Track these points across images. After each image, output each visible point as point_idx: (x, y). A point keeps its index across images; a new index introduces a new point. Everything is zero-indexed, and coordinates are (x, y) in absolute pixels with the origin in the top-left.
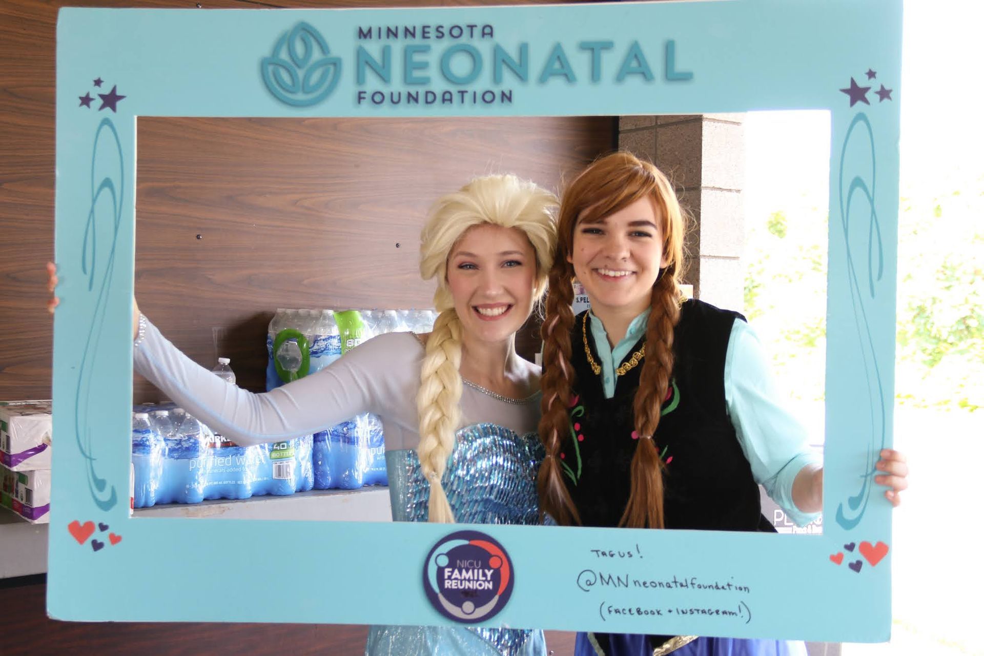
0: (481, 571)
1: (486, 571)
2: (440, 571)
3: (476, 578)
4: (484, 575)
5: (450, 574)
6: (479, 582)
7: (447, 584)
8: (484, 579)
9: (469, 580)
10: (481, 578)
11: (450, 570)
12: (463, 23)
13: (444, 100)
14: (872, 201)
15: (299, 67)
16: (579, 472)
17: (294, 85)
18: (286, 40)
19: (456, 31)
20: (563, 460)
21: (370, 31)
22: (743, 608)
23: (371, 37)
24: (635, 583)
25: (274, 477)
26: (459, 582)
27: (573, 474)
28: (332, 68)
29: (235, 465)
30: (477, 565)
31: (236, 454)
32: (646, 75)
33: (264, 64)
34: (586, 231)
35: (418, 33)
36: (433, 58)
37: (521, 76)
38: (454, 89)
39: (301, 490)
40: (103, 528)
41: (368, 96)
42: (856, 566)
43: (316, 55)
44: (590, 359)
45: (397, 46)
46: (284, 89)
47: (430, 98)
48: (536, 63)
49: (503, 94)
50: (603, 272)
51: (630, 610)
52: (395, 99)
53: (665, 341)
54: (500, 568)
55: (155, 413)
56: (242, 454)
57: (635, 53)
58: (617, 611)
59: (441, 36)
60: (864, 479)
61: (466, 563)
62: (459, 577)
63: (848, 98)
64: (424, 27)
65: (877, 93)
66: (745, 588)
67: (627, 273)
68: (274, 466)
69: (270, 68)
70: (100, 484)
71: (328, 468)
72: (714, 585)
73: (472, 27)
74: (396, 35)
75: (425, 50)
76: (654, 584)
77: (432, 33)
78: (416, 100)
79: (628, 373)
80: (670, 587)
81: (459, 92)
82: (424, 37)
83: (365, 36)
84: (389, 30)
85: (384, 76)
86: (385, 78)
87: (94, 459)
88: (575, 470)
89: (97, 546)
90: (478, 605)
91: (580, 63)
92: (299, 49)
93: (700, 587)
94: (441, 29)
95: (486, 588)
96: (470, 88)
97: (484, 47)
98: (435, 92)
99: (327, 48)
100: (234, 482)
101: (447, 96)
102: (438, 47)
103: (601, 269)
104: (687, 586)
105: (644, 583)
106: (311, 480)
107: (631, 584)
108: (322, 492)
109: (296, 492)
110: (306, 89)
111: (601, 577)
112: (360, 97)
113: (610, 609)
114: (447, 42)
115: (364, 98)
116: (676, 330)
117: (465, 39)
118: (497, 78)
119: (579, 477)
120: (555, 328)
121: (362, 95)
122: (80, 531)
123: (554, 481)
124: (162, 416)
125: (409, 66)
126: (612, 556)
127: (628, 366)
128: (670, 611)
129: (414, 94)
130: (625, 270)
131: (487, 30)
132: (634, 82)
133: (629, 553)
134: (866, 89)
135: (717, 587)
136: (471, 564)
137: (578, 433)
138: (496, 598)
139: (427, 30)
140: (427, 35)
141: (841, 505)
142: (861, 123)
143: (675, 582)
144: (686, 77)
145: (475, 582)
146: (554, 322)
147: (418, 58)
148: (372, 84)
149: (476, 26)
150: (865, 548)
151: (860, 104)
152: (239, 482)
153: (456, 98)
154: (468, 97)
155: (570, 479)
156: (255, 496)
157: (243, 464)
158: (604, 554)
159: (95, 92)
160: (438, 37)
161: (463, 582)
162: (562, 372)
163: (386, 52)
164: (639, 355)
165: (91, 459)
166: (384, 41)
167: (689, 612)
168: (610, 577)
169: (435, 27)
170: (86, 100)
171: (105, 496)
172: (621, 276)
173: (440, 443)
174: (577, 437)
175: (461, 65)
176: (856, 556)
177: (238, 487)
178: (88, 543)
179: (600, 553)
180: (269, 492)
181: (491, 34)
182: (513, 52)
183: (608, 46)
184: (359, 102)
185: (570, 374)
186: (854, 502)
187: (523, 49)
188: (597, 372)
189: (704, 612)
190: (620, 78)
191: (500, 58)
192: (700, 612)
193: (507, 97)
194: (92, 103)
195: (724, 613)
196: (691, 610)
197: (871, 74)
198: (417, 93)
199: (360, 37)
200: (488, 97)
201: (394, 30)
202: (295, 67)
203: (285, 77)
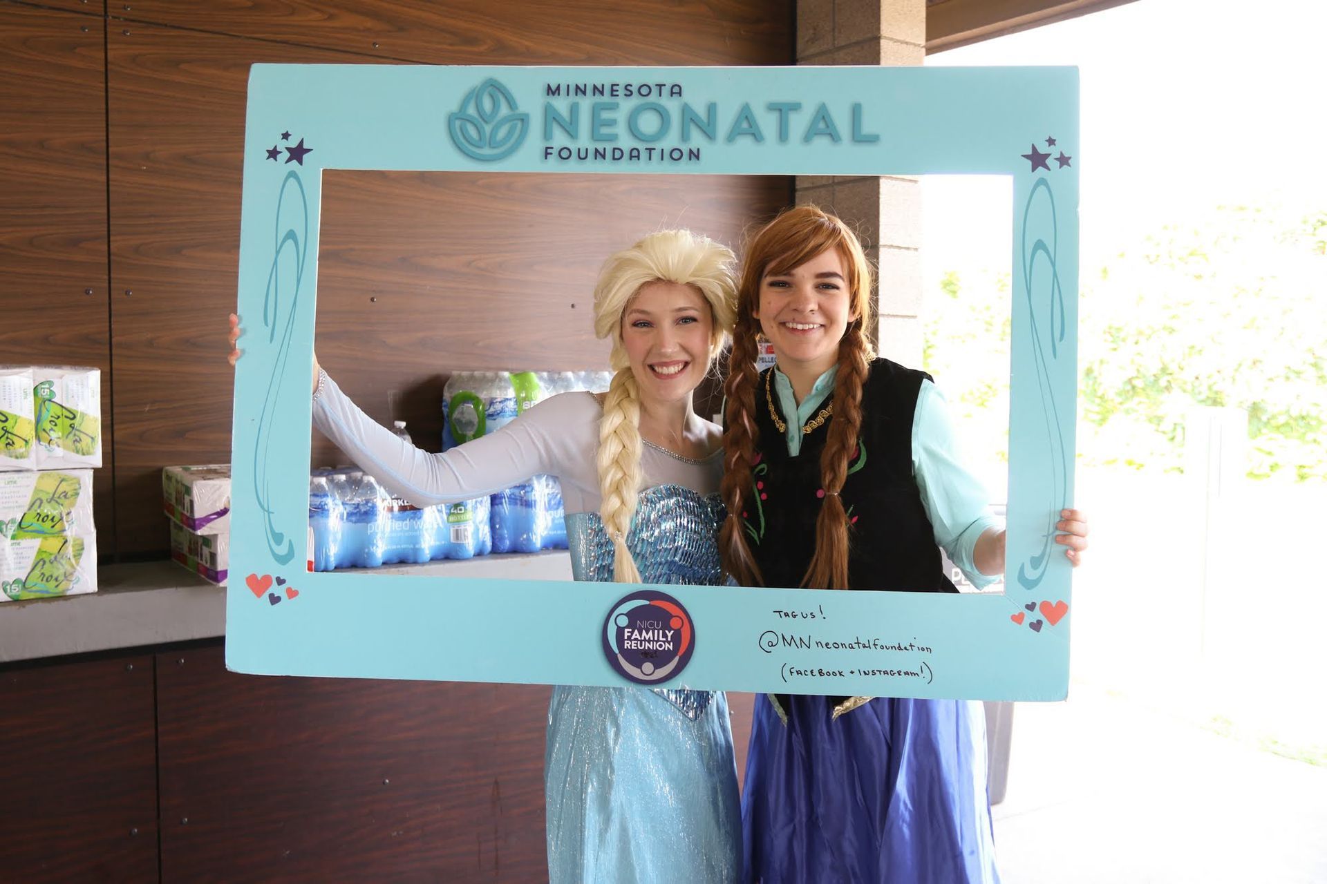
0: (661, 631)
1: (667, 632)
2: (620, 631)
3: (656, 639)
4: (665, 636)
5: (629, 634)
6: (658, 644)
7: (627, 645)
8: (664, 639)
9: (649, 641)
10: (661, 639)
11: (630, 630)
12: (652, 82)
13: (631, 157)
14: (1053, 264)
15: (486, 122)
16: (762, 532)
17: (480, 139)
18: (474, 95)
19: (645, 90)
20: (746, 519)
21: (558, 88)
22: (924, 668)
23: (559, 94)
24: (817, 644)
25: (452, 540)
26: (639, 642)
27: (756, 533)
28: (519, 124)
29: (412, 529)
30: (658, 625)
31: (413, 518)
32: (834, 137)
33: (451, 119)
34: (772, 284)
35: (607, 91)
36: (621, 115)
37: (710, 135)
39: (479, 554)
40: (280, 582)
41: (555, 152)
42: (1037, 626)
43: (504, 110)
44: (774, 417)
45: (586, 103)
46: (470, 144)
47: (618, 154)
48: (725, 121)
49: (691, 152)
50: (791, 325)
51: (812, 672)
52: (583, 155)
53: (854, 398)
54: (680, 629)
55: (333, 478)
56: (420, 518)
57: (822, 115)
58: (799, 673)
59: (629, 94)
60: (1045, 538)
61: (647, 624)
62: (639, 639)
63: (1029, 163)
64: (613, 85)
65: (1056, 159)
66: (927, 649)
67: (815, 326)
68: (451, 530)
69: (458, 123)
70: (278, 538)
71: (506, 532)
72: (897, 646)
73: (660, 86)
74: (584, 93)
75: (613, 107)
76: (836, 645)
77: (621, 92)
78: (604, 157)
79: (814, 431)
80: (852, 648)
81: (646, 149)
82: (612, 95)
83: (553, 94)
84: (577, 87)
85: (571, 132)
86: (572, 135)
87: (273, 513)
88: (758, 530)
89: (274, 600)
90: (657, 666)
91: (768, 123)
92: (487, 104)
93: (882, 647)
94: (629, 88)
95: (666, 649)
96: (658, 146)
97: (672, 106)
98: (622, 148)
99: (515, 104)
100: (412, 546)
101: (635, 153)
102: (626, 105)
103: (789, 322)
104: (869, 647)
105: (827, 644)
106: (489, 544)
107: (813, 645)
108: (502, 555)
109: (474, 555)
110: (492, 144)
111: (783, 637)
112: (547, 153)
113: (792, 670)
114: (635, 101)
115: (551, 154)
116: (864, 386)
117: (653, 98)
118: (685, 137)
119: (761, 536)
120: (738, 386)
121: (549, 151)
122: (258, 584)
123: (736, 542)
124: (339, 480)
125: (596, 123)
126: (795, 617)
127: (815, 424)
128: (852, 672)
129: (601, 151)
130: (813, 324)
131: (676, 90)
132: (822, 143)
133: (811, 614)
134: (1047, 156)
135: (900, 648)
136: (652, 625)
137: (760, 492)
138: (677, 659)
139: (615, 88)
140: (615, 93)
141: (1023, 565)
142: (1042, 188)
143: (858, 643)
144: (873, 139)
145: (655, 643)
146: (738, 379)
147: (606, 115)
148: (560, 139)
149: (665, 85)
150: (1046, 607)
151: (1040, 169)
152: (417, 546)
153: (644, 155)
154: (655, 155)
155: (753, 538)
156: (434, 559)
157: (421, 527)
158: (786, 615)
159: (282, 145)
160: (626, 95)
161: (643, 642)
162: (745, 430)
163: (574, 109)
164: (825, 413)
165: (269, 513)
166: (572, 98)
167: (871, 673)
168: (792, 638)
169: (624, 86)
170: (273, 154)
171: (282, 550)
172: (809, 329)
173: (623, 502)
174: (760, 496)
175: (648, 123)
176: (1037, 615)
177: (416, 551)
178: (266, 596)
179: (782, 614)
180: (448, 555)
181: (680, 93)
182: (701, 112)
183: (796, 107)
184: (546, 158)
185: (753, 433)
186: (1036, 562)
187: (712, 109)
188: (782, 430)
189: (886, 673)
190: (807, 138)
191: (688, 117)
192: (882, 673)
193: (695, 155)
194: (279, 156)
195: (906, 673)
196: (873, 671)
197: (1051, 142)
198: (605, 149)
199: (548, 94)
200: (676, 155)
201: (582, 88)
202: (483, 122)
203: (472, 132)
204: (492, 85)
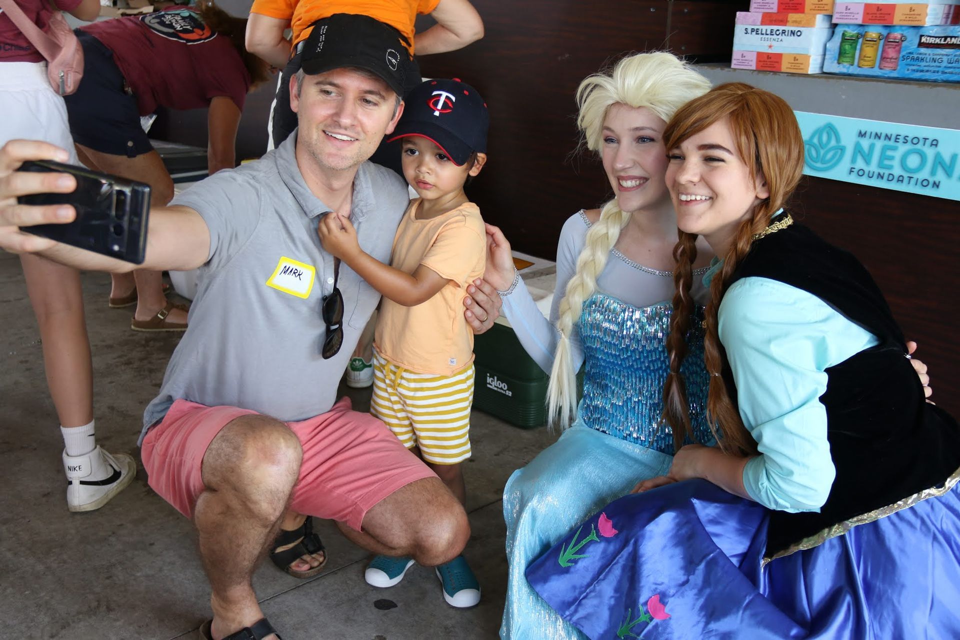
12: (921, 136)
13: (898, 180)
15: (822, 148)
17: (817, 157)
18: (819, 132)
19: (916, 140)
21: (865, 133)
23: (865, 137)
28: (840, 152)
35: (893, 138)
36: (898, 154)
37: (949, 174)
38: (906, 175)
41: (855, 171)
45: (879, 144)
46: (811, 159)
47: (891, 177)
49: (935, 183)
52: (871, 175)
59: (906, 142)
64: (897, 135)
67: (699, 198)
69: (807, 147)
73: (926, 139)
74: (879, 138)
75: (894, 149)
77: (901, 140)
78: (882, 178)
83: (862, 136)
84: (876, 134)
85: (867, 161)
86: (867, 162)
92: (825, 138)
94: (907, 138)
96: (915, 176)
97: (930, 152)
98: (894, 175)
99: (840, 139)
101: (901, 179)
102: (902, 148)
110: (823, 162)
112: (851, 171)
114: (908, 146)
117: (919, 146)
118: (933, 172)
121: (853, 170)
125: (883, 157)
129: (882, 174)
130: (696, 195)
139: (898, 137)
140: (898, 140)
147: (889, 153)
148: (860, 164)
149: (928, 139)
153: (906, 180)
154: (913, 181)
160: (904, 142)
163: (872, 147)
166: (872, 140)
169: (904, 136)
172: (691, 200)
175: (913, 161)
181: (936, 145)
182: (947, 159)
184: (850, 174)
187: (954, 158)
191: (939, 161)
193: (936, 185)
198: (884, 174)
199: (859, 136)
200: (925, 183)
201: (879, 135)
202: (820, 148)
203: (814, 153)
204: (829, 127)
